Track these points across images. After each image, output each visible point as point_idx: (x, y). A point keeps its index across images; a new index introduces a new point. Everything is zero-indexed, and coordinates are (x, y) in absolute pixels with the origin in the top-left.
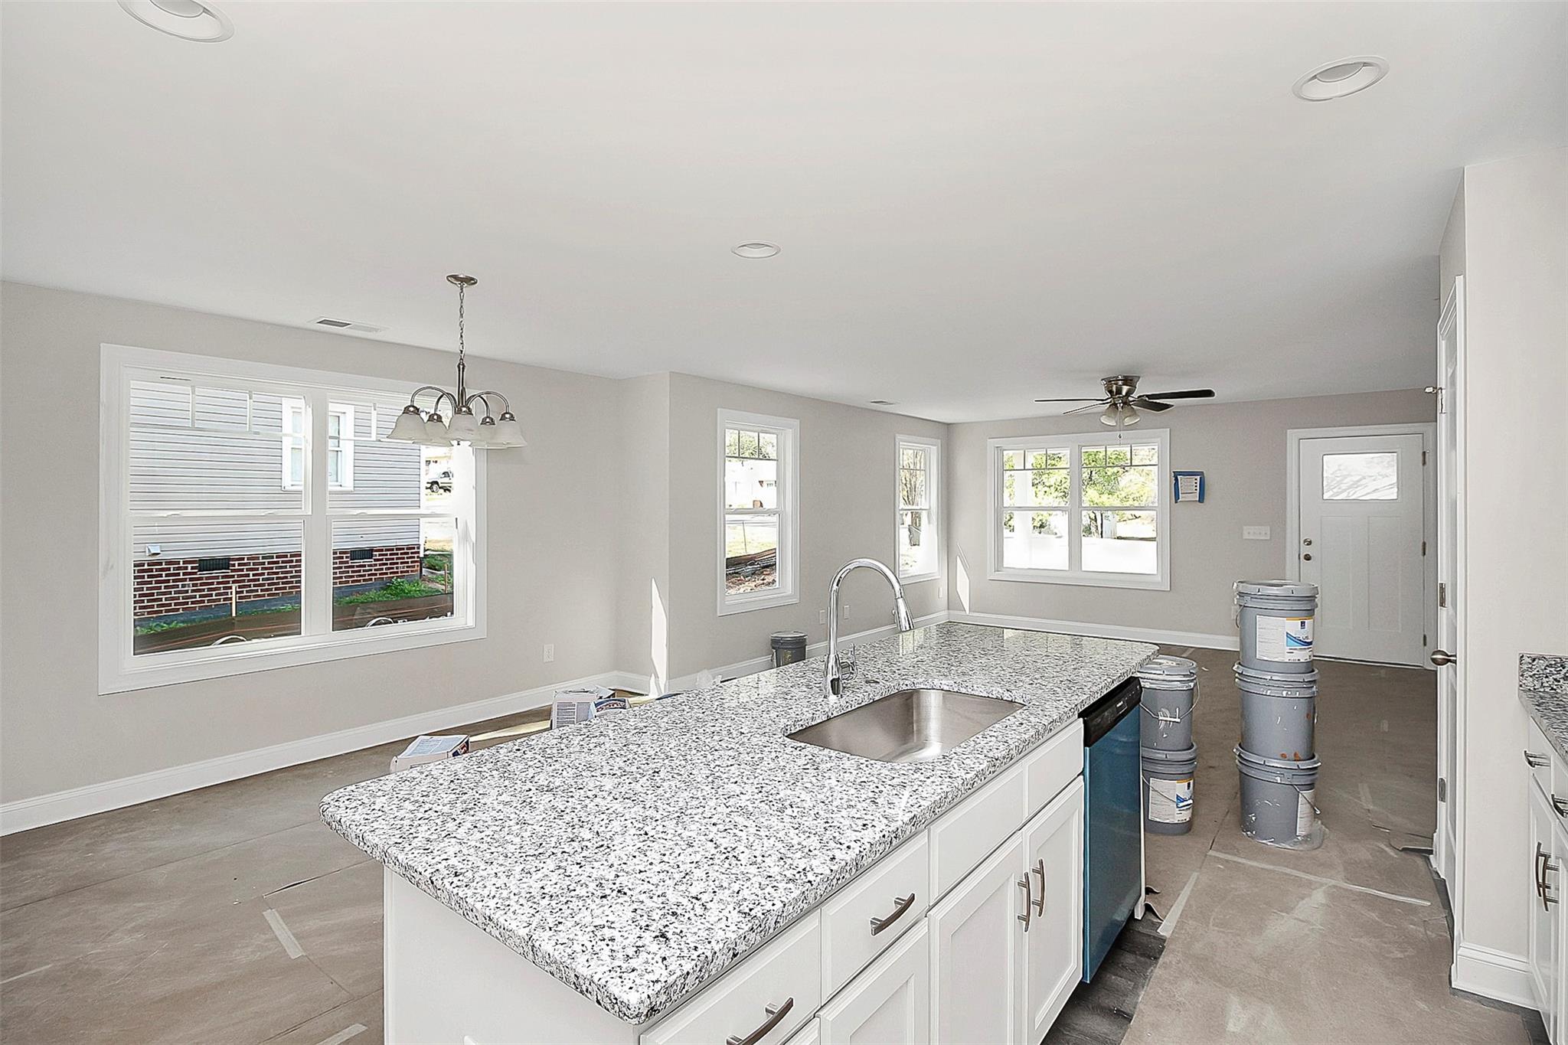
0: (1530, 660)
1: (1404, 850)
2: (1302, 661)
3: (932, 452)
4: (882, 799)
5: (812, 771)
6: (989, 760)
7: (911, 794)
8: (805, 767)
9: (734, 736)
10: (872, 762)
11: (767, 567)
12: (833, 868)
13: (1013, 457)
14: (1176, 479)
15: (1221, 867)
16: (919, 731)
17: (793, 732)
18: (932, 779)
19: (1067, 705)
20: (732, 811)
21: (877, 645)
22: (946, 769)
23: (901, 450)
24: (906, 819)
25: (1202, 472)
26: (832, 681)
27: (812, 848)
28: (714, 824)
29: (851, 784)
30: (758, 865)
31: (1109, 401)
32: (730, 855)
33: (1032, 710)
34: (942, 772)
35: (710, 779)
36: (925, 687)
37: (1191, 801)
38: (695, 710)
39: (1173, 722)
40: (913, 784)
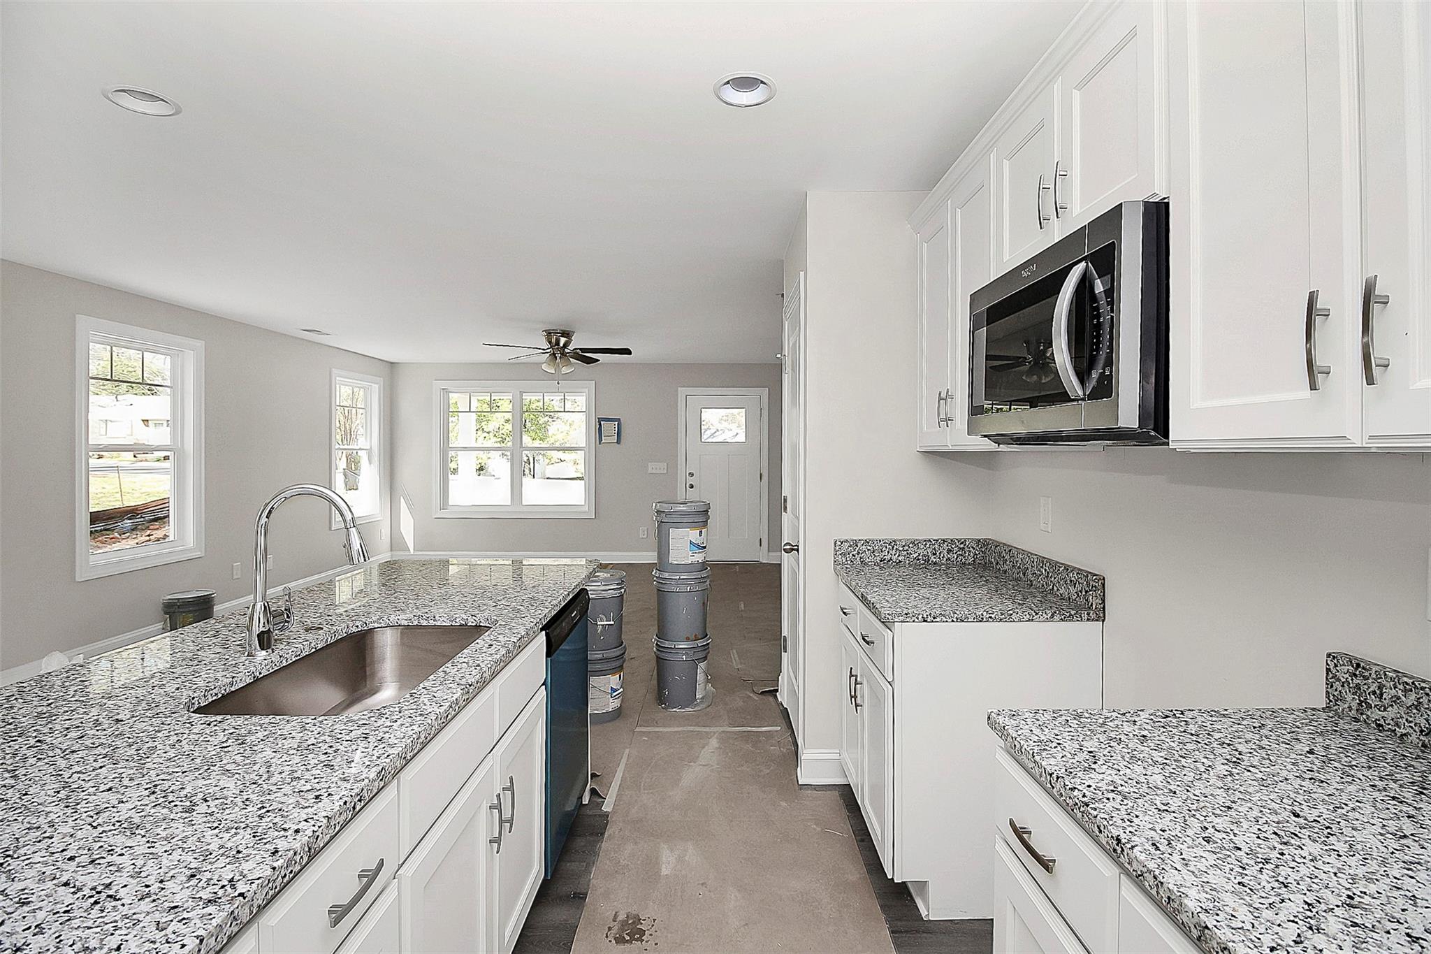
0: (840, 543)
1: (762, 693)
2: (700, 561)
3: (373, 390)
4: (339, 759)
5: (235, 748)
6: (462, 687)
7: (376, 744)
8: (225, 745)
9: (105, 726)
10: (321, 719)
11: (155, 520)
12: (275, 864)
13: (458, 399)
14: (600, 425)
15: (646, 739)
16: (373, 674)
17: (202, 705)
18: (399, 722)
19: (532, 620)
20: (104, 832)
21: (316, 589)
22: (415, 707)
23: (338, 386)
24: (372, 775)
25: (619, 419)
26: (258, 635)
27: (240, 848)
28: (69, 859)
29: (295, 752)
30: (154, 897)
31: (549, 351)
32: (103, 896)
33: (501, 630)
34: (411, 711)
35: (63, 794)
36: (380, 626)
37: (622, 690)
38: (35, 703)
39: (608, 625)
40: (377, 732)
